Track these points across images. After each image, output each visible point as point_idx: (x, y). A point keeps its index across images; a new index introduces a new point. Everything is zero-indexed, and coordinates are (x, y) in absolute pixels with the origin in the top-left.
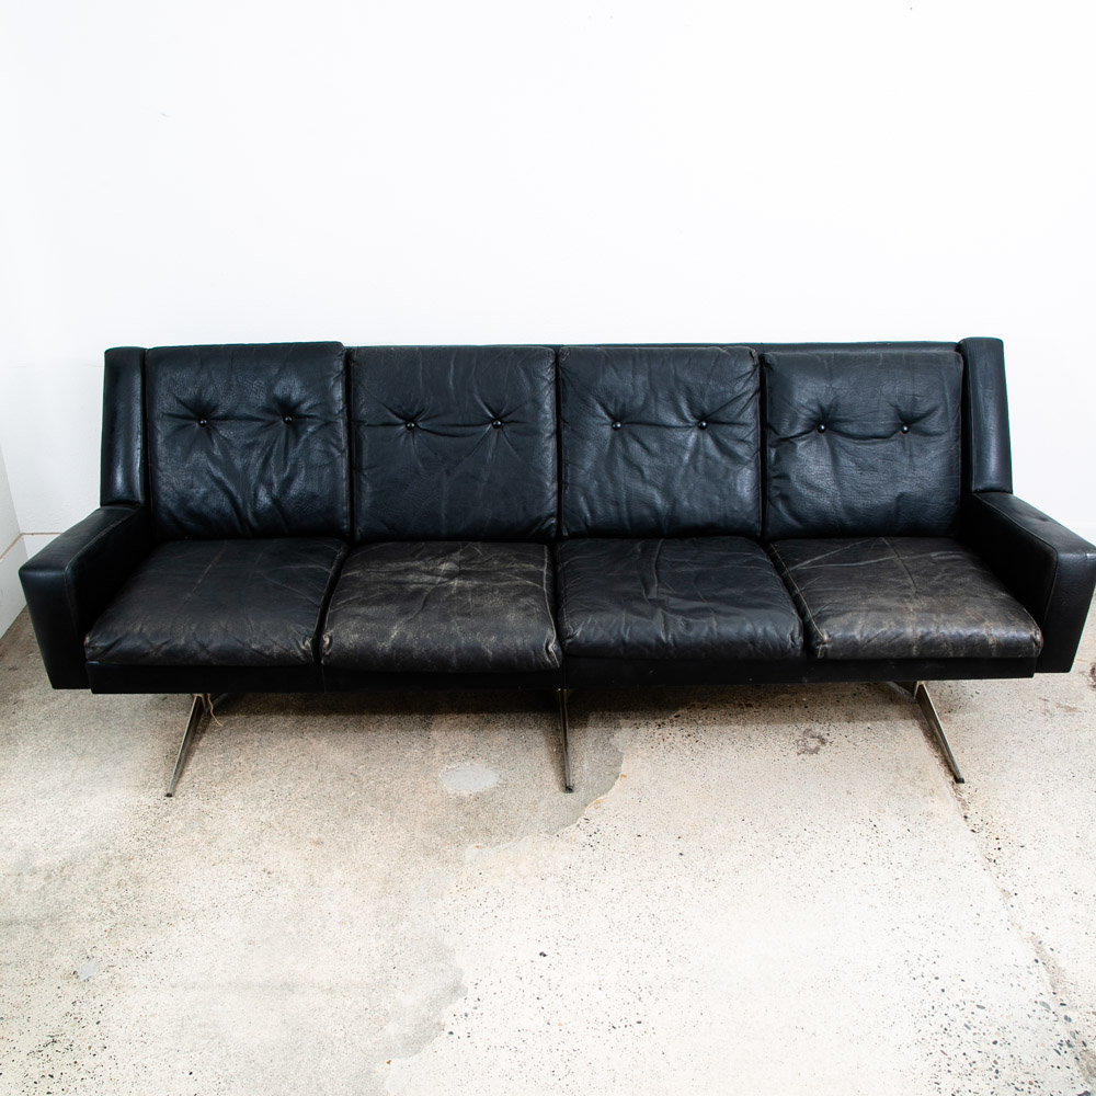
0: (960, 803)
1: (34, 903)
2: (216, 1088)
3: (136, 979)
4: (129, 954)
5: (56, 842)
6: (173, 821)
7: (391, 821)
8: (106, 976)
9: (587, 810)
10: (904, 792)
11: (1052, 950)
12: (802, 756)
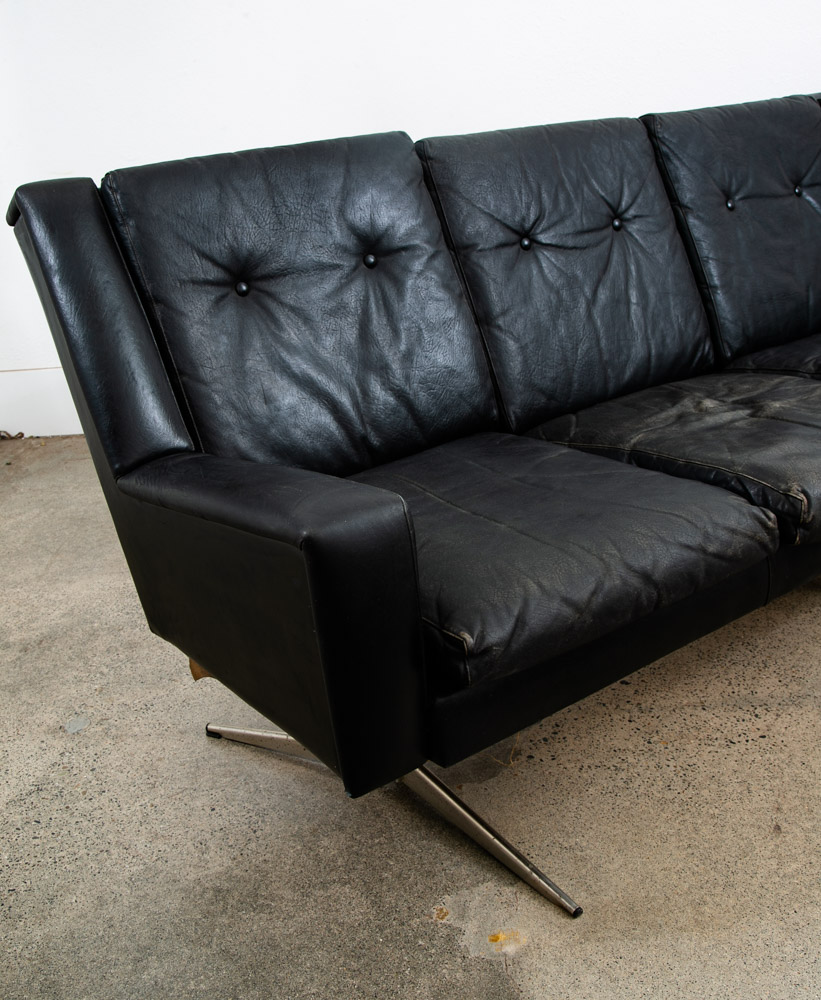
2: (247, 821)
4: (125, 708)
5: (31, 621)
8: (99, 728)
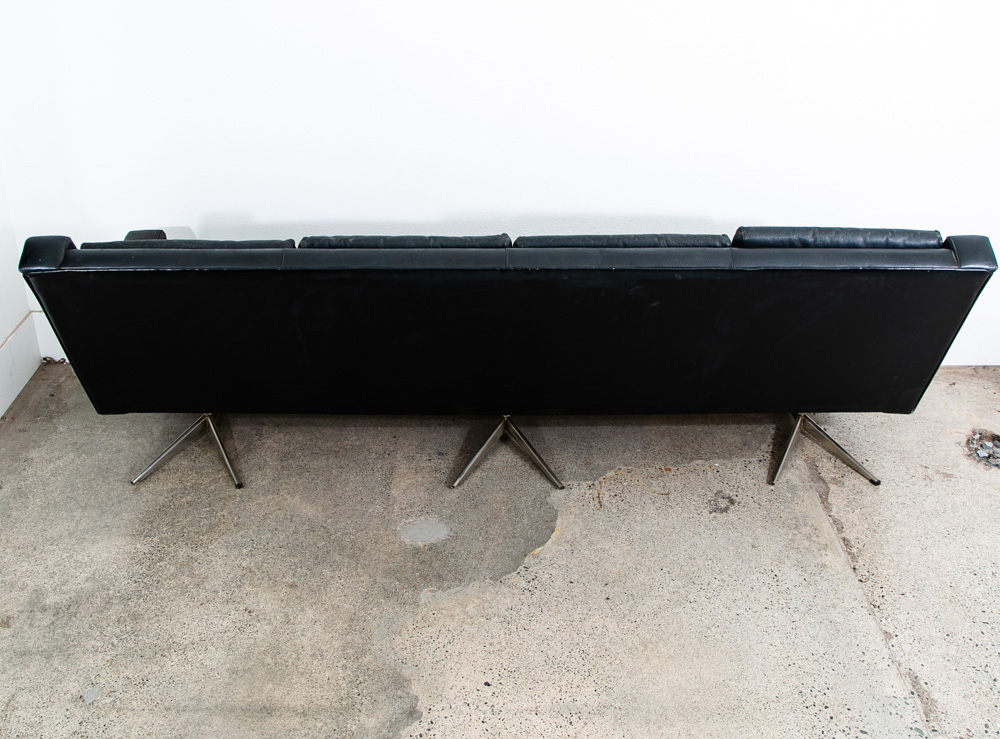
0: (849, 557)
1: (44, 636)
3: (134, 703)
4: (128, 681)
5: (64, 583)
6: (166, 565)
7: (356, 568)
8: (108, 700)
9: (526, 560)
10: (801, 546)
11: (926, 683)
12: (714, 514)
